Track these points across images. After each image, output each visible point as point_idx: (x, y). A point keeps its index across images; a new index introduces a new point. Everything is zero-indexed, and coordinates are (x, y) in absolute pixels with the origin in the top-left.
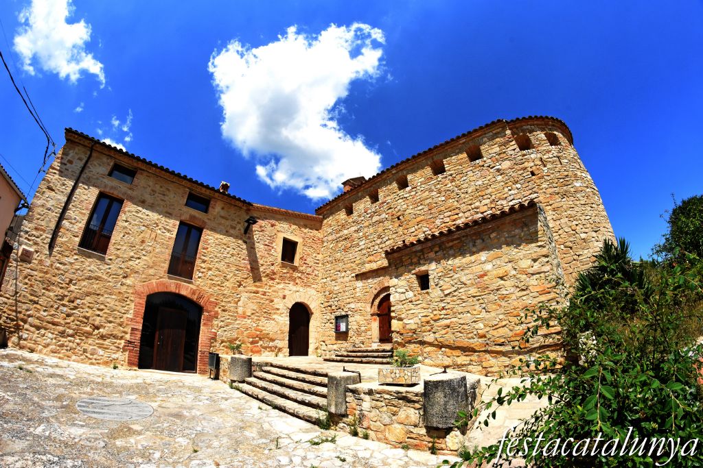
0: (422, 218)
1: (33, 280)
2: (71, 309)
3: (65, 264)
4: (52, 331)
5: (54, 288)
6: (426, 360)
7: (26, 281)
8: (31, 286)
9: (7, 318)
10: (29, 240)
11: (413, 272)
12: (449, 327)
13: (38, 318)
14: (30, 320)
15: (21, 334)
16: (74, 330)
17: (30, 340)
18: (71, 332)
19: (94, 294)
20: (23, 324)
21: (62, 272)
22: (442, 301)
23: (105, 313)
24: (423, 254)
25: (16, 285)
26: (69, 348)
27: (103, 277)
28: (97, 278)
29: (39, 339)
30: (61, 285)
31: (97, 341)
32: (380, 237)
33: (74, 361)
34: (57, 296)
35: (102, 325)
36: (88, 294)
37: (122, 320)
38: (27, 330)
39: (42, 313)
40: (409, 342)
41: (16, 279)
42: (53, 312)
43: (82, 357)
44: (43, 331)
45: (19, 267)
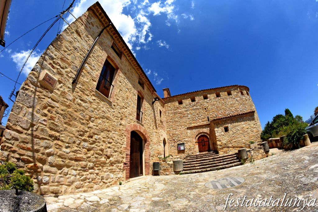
0: (214, 110)
1: (54, 112)
2: (91, 144)
3: (85, 102)
4: (75, 168)
5: (76, 123)
6: (230, 152)
7: (45, 111)
8: (52, 118)
9: (18, 159)
10: (53, 67)
11: (223, 126)
12: (235, 142)
13: (59, 156)
14: (50, 159)
15: (40, 177)
16: (93, 162)
17: (52, 182)
18: (91, 164)
19: (106, 130)
20: (41, 165)
21: (84, 109)
22: (233, 135)
23: (113, 145)
24: (226, 121)
25: (33, 115)
26: (91, 180)
27: (111, 117)
28: (108, 118)
29: (62, 179)
30: (82, 121)
31: (109, 168)
32: (198, 114)
33: (96, 189)
34: (78, 131)
35: (111, 155)
36: (102, 131)
37: (121, 149)
38: (47, 171)
39: (64, 149)
40: (224, 148)
41: (33, 107)
42: (76, 148)
43: (101, 184)
44: (65, 170)
45: (38, 93)
